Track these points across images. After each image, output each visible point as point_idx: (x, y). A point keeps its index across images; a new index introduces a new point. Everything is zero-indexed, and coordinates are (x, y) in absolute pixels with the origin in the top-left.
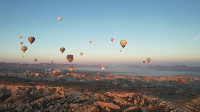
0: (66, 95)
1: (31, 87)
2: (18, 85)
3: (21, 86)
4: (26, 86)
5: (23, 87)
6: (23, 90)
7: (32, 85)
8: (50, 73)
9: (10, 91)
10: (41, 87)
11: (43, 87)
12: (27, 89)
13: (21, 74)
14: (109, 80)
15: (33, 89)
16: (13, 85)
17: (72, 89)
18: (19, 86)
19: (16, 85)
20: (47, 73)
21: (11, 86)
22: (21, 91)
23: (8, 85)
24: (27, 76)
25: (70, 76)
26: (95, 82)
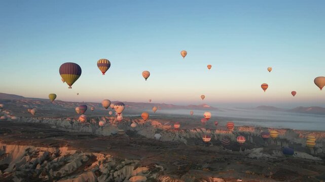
0: (111, 177)
1: (51, 150)
2: (28, 145)
3: (31, 147)
4: (41, 148)
5: (36, 149)
6: (31, 158)
7: (53, 147)
8: (111, 118)
9: (9, 157)
10: (69, 151)
11: (73, 152)
12: (41, 154)
14: (219, 135)
15: (53, 155)
16: (19, 144)
17: (129, 162)
18: (28, 147)
19: (24, 145)
20: (105, 119)
21: (14, 146)
22: (28, 158)
23: (9, 143)
24: (71, 123)
25: (146, 126)
26: (191, 140)
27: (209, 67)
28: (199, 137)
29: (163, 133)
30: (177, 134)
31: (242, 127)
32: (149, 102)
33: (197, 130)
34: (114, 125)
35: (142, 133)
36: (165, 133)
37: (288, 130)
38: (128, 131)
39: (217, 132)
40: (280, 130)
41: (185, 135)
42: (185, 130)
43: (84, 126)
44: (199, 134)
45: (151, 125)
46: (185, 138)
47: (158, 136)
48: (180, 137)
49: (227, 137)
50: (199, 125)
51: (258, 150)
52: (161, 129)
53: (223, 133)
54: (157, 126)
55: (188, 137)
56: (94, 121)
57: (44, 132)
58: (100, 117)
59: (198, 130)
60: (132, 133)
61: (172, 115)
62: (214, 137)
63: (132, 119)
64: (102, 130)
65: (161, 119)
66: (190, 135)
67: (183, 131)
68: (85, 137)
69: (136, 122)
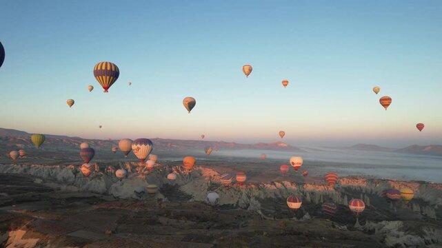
13: (62, 168)
14: (312, 193)
20: (131, 165)
24: (74, 174)
25: (193, 176)
26: (267, 202)
27: (285, 83)
28: (280, 196)
29: (221, 190)
30: (244, 191)
31: (347, 178)
32: (201, 139)
33: (277, 184)
34: (141, 176)
35: (187, 189)
36: (224, 190)
37: (422, 183)
38: (164, 185)
39: (309, 187)
40: (409, 182)
41: (257, 194)
42: (257, 185)
43: (92, 179)
44: (281, 191)
45: (201, 175)
46: (257, 198)
47: (213, 196)
48: (249, 197)
49: (328, 198)
50: (278, 175)
51: (392, 225)
52: (217, 182)
53: (320, 189)
54: (211, 177)
55: (262, 197)
56: (110, 169)
57: (10, 193)
58: (123, 163)
59: (279, 185)
60: (170, 190)
61: (234, 158)
62: (305, 196)
63: (171, 165)
64: (122, 185)
65: (217, 165)
66: (265, 193)
67: (253, 186)
68: (78, 203)
69: (178, 171)
